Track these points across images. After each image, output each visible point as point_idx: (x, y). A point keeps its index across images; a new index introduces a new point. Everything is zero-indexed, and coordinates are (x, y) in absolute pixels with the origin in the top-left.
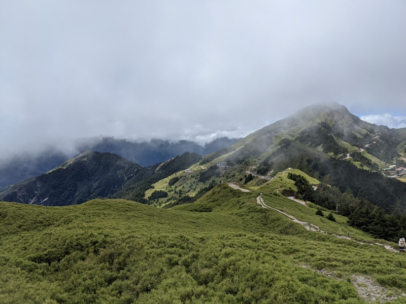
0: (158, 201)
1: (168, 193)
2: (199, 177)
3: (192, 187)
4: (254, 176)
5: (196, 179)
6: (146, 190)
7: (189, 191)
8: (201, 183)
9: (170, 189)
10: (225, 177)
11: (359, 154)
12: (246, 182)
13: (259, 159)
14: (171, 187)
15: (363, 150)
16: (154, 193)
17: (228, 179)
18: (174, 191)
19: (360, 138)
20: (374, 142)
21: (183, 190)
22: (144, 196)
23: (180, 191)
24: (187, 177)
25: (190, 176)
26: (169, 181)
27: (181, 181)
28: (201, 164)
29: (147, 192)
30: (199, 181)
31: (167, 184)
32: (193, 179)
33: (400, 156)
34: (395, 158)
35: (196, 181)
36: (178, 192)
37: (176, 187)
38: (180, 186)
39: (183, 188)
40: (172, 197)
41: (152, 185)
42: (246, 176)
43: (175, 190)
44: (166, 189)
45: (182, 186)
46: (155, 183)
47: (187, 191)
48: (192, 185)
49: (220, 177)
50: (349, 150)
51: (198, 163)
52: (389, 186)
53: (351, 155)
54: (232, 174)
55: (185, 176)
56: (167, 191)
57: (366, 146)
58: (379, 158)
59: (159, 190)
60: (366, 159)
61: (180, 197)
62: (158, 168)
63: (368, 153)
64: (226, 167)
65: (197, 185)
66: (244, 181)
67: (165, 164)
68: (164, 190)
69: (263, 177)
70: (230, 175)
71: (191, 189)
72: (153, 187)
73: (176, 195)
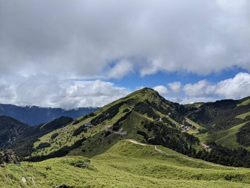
0: (44, 150)
1: (51, 144)
2: (73, 133)
3: (68, 140)
4: (111, 132)
5: (71, 134)
6: (34, 142)
7: (66, 142)
8: (74, 137)
9: (53, 141)
10: (90, 133)
11: (166, 118)
12: (106, 136)
13: (111, 121)
14: (53, 140)
15: (168, 116)
16: (41, 144)
17: (92, 134)
18: (55, 143)
19: (165, 110)
20: (173, 112)
21: (62, 142)
22: (33, 146)
23: (60, 142)
24: (64, 133)
25: (66, 132)
26: (51, 136)
27: (60, 136)
28: (74, 124)
29: (35, 144)
30: (73, 135)
31: (50, 138)
32: (69, 134)
33: (186, 120)
34: (183, 121)
35: (71, 135)
36: (58, 143)
37: (57, 140)
38: (59, 139)
39: (62, 140)
40: (55, 147)
41: (39, 139)
42: (105, 132)
43: (56, 141)
44: (49, 141)
45: (61, 139)
46: (41, 137)
47: (65, 142)
48: (68, 139)
49: (87, 133)
50: (161, 116)
51: (72, 124)
52: (184, 137)
53: (162, 119)
54: (95, 131)
55: (63, 132)
56: (49, 143)
57: (169, 114)
58: (176, 121)
59: (45, 142)
60: (170, 121)
61: (60, 146)
62: (42, 127)
63: (170, 118)
64: (91, 126)
65: (72, 138)
66: (105, 135)
67: (47, 124)
68: (48, 142)
69: (116, 133)
70: (93, 131)
71: (67, 141)
72: (40, 140)
73: (57, 145)
